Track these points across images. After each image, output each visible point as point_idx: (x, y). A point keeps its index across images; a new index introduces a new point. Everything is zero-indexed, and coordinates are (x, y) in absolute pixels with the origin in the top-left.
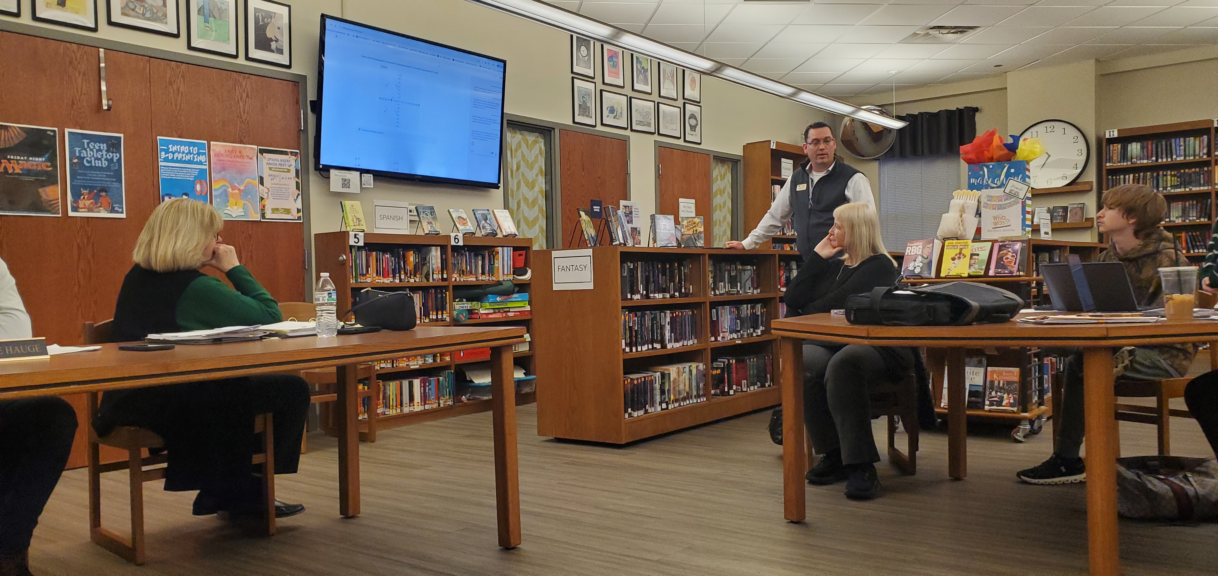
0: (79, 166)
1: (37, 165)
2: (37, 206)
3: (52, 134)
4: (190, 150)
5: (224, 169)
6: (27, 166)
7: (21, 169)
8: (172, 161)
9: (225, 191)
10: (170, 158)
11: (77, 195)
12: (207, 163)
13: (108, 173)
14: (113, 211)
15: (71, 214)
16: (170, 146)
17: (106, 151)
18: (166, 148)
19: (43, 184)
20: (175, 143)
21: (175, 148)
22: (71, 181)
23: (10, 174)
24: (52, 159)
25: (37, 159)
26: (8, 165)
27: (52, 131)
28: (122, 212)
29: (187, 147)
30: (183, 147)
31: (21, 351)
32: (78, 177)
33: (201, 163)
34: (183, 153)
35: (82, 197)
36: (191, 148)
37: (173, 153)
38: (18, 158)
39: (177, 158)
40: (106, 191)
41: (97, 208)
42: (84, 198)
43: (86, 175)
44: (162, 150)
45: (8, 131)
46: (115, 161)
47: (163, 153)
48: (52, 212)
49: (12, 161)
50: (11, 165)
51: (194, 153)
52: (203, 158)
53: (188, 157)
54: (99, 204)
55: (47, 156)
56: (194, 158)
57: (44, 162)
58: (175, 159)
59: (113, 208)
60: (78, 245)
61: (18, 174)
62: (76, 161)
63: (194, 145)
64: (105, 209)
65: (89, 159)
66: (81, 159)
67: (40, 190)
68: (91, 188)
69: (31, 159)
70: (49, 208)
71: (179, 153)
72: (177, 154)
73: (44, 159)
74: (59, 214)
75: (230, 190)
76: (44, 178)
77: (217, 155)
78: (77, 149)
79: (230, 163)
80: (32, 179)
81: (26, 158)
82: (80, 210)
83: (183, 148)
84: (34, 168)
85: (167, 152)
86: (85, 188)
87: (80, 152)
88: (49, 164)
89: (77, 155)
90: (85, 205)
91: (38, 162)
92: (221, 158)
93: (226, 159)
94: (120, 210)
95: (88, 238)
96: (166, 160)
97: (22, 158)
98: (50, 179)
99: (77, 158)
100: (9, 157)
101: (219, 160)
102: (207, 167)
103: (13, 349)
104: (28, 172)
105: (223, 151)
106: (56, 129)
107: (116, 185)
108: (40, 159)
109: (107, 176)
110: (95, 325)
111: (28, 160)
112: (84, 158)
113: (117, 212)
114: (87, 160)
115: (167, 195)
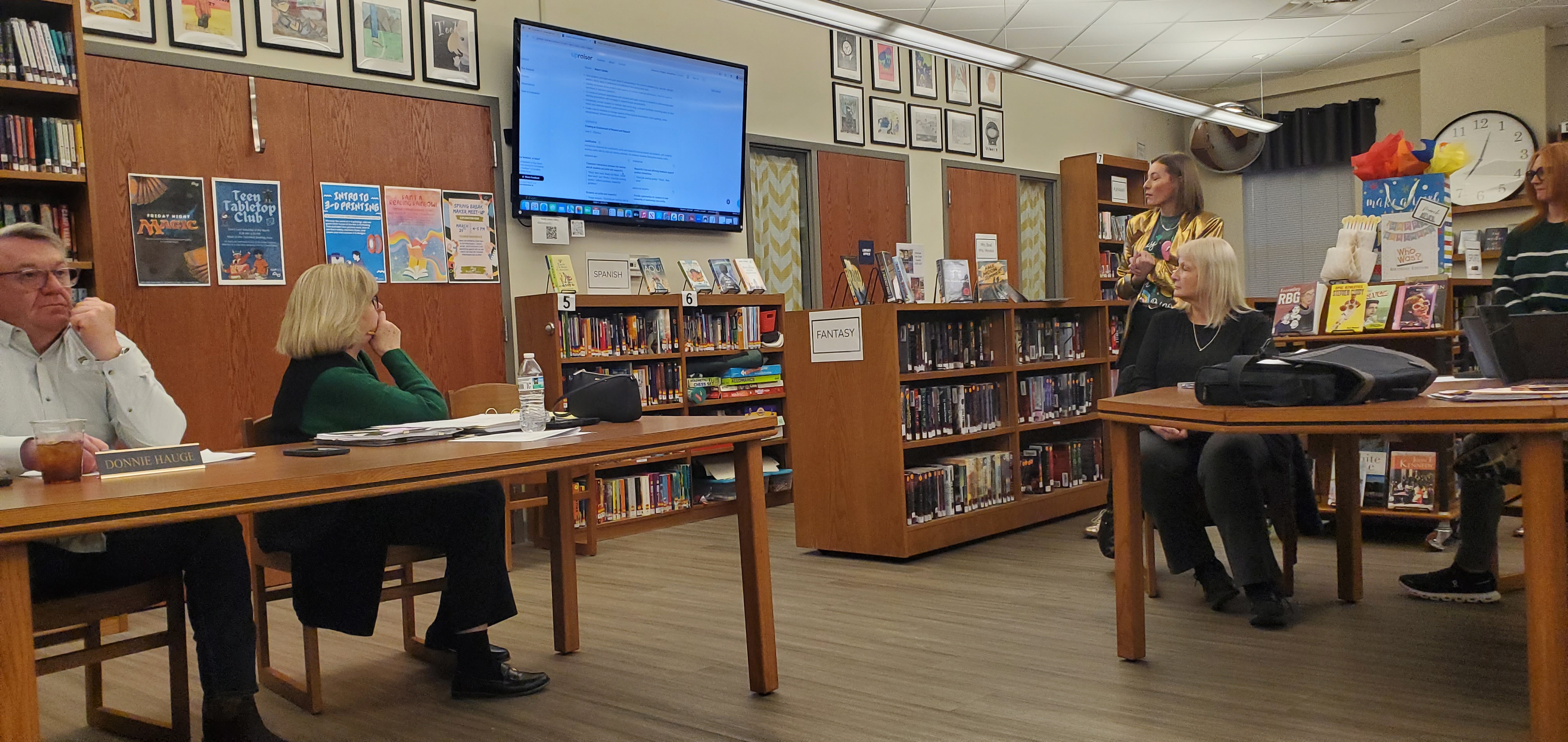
0: (229, 223)
1: (181, 224)
2: (183, 274)
3: (197, 185)
4: (359, 197)
5: (401, 219)
6: (170, 225)
7: (163, 230)
8: (339, 212)
9: (404, 246)
10: (336, 208)
11: (228, 260)
12: (381, 214)
13: (264, 230)
14: (270, 276)
15: (221, 282)
16: (336, 194)
17: (260, 203)
18: (330, 196)
19: (188, 247)
20: (341, 190)
21: (341, 196)
22: (221, 243)
23: (151, 237)
24: (198, 216)
25: (180, 216)
26: (147, 225)
27: (197, 181)
28: (281, 278)
29: (356, 194)
30: (351, 194)
31: (172, 460)
32: (228, 237)
33: (373, 213)
34: (352, 201)
35: (234, 261)
36: (361, 195)
37: (340, 202)
38: (159, 216)
39: (345, 208)
40: (261, 253)
41: (251, 273)
42: (236, 262)
43: (237, 233)
44: (326, 199)
45: (146, 183)
46: (271, 214)
47: (328, 202)
48: (200, 280)
49: (152, 220)
50: (152, 225)
51: (365, 201)
52: (376, 207)
53: (358, 206)
54: (253, 270)
55: (192, 212)
56: (364, 207)
57: (189, 220)
58: (342, 209)
59: (270, 273)
60: (232, 321)
61: (160, 236)
62: (225, 216)
63: (364, 191)
64: (261, 275)
65: (241, 214)
66: (231, 214)
67: (186, 254)
68: (244, 250)
69: (173, 216)
70: (196, 277)
71: (347, 201)
72: (344, 203)
73: (188, 216)
74: (208, 283)
75: (410, 245)
76: (189, 240)
77: (393, 202)
78: (227, 202)
79: (409, 212)
80: (175, 241)
81: (168, 216)
82: (232, 277)
83: (351, 196)
84: (178, 227)
85: (332, 201)
86: (237, 249)
87: (230, 207)
88: (195, 222)
89: (227, 209)
90: (237, 270)
91: (182, 220)
92: (398, 206)
93: (403, 206)
94: (279, 275)
95: (242, 311)
96: (331, 211)
97: (164, 216)
98: (196, 240)
99: (227, 213)
100: (148, 215)
101: (396, 209)
102: (381, 218)
103: (164, 458)
104: (171, 233)
105: (399, 198)
106: (202, 179)
107: (273, 244)
108: (185, 217)
109: (263, 234)
110: (255, 422)
111: (170, 219)
112: (235, 212)
113: (275, 278)
114: (238, 215)
115: (334, 254)
